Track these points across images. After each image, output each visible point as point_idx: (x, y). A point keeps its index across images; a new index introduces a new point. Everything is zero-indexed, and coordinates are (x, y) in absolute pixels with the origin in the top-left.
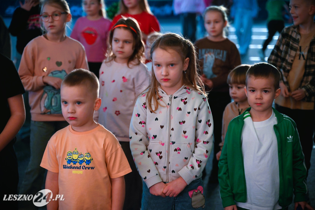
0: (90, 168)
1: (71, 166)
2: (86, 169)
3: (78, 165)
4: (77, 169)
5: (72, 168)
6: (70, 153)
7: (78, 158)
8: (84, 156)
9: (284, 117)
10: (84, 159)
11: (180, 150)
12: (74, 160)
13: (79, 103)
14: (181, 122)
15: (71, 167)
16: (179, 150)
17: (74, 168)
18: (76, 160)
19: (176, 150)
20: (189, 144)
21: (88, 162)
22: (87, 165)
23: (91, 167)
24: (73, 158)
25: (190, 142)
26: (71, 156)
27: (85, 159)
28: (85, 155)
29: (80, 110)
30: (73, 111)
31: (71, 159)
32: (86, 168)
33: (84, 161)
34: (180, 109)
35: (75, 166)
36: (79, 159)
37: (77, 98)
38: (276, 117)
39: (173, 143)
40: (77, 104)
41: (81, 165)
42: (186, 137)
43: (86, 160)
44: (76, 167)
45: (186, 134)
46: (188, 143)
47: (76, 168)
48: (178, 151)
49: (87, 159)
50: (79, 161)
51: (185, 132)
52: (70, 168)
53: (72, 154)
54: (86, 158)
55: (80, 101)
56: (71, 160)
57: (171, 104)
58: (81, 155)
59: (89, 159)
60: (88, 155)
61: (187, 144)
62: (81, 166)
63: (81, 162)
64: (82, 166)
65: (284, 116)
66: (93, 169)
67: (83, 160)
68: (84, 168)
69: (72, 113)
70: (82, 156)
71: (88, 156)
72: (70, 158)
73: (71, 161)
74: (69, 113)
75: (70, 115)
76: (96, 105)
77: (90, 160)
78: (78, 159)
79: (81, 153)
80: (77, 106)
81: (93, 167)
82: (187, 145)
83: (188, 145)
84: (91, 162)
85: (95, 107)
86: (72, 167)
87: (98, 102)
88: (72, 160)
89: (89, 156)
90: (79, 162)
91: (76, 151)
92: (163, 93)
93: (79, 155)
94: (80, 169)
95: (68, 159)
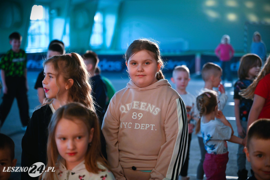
92: (64, 167)
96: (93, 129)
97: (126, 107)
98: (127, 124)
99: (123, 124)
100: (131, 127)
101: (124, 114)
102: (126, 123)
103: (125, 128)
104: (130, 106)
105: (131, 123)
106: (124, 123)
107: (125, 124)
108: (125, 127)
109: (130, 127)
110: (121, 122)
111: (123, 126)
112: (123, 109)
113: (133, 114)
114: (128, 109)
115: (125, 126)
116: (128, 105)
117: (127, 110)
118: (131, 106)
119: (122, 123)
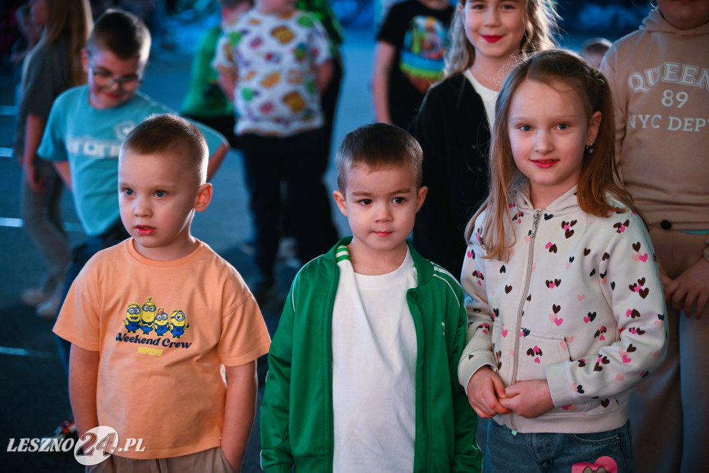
0: (181, 345)
1: (137, 336)
2: (171, 346)
3: (153, 335)
4: (151, 343)
5: (139, 342)
6: (135, 306)
7: (155, 319)
8: (169, 317)
9: (434, 272)
10: (168, 323)
11: (540, 353)
12: (144, 323)
13: (160, 192)
14: (551, 282)
15: (137, 340)
16: (537, 354)
17: (143, 341)
18: (150, 324)
19: (530, 352)
20: (565, 340)
21: (179, 331)
22: (174, 337)
23: (183, 344)
24: (142, 320)
25: (566, 336)
26: (139, 315)
27: (172, 324)
28: (173, 316)
29: (163, 210)
30: (147, 213)
31: (137, 320)
32: (172, 344)
33: (169, 329)
34: (553, 248)
35: (147, 337)
36: (156, 322)
37: (157, 183)
38: (415, 268)
39: (526, 333)
40: (156, 195)
41: (160, 337)
42: (559, 322)
43: (174, 327)
44: (148, 340)
45: (560, 315)
46: (563, 338)
47: (147, 343)
48: (536, 356)
49: (177, 324)
50: (156, 327)
51: (556, 309)
52: (135, 342)
53: (139, 309)
54: (174, 321)
55: (165, 189)
56: (138, 322)
57: (535, 232)
58: (163, 313)
59: (181, 324)
60: (180, 315)
61: (559, 339)
62: (159, 339)
63: (162, 330)
64: (163, 338)
65: (435, 269)
66: (187, 347)
67: (166, 325)
68: (166, 343)
69: (144, 216)
70: (165, 316)
71: (179, 317)
72: (136, 318)
73: (139, 327)
74: (136, 215)
75: (139, 222)
76: (199, 199)
77: (183, 327)
78: (153, 322)
79: (162, 310)
80: (157, 200)
81: (187, 344)
82: (559, 341)
83: (561, 343)
84: (183, 332)
85: (198, 203)
86: (139, 340)
87: (206, 192)
88: (141, 324)
89: (181, 318)
90: (156, 330)
91: (149, 304)
92: (526, 203)
93: (158, 314)
94: (157, 344)
95: (130, 322)
96: (598, 114)
97: (645, 77)
98: (650, 119)
99: (638, 119)
100: (658, 127)
101: (640, 93)
102: (647, 116)
103: (644, 129)
104: (655, 75)
105: (660, 117)
106: (641, 117)
107: (644, 118)
108: (644, 126)
109: (656, 124)
110: (631, 114)
111: (639, 123)
112: (636, 82)
113: (665, 93)
114: (651, 82)
115: (644, 122)
116: (649, 73)
117: (647, 85)
118: (658, 76)
119: (634, 117)
